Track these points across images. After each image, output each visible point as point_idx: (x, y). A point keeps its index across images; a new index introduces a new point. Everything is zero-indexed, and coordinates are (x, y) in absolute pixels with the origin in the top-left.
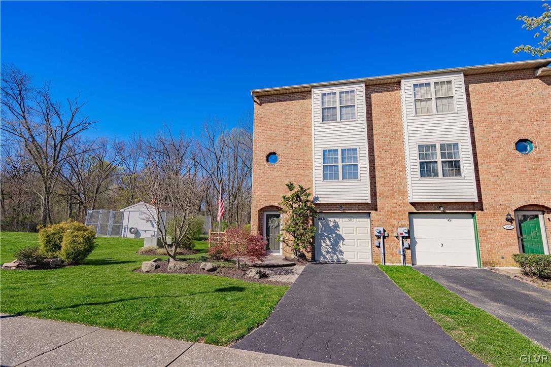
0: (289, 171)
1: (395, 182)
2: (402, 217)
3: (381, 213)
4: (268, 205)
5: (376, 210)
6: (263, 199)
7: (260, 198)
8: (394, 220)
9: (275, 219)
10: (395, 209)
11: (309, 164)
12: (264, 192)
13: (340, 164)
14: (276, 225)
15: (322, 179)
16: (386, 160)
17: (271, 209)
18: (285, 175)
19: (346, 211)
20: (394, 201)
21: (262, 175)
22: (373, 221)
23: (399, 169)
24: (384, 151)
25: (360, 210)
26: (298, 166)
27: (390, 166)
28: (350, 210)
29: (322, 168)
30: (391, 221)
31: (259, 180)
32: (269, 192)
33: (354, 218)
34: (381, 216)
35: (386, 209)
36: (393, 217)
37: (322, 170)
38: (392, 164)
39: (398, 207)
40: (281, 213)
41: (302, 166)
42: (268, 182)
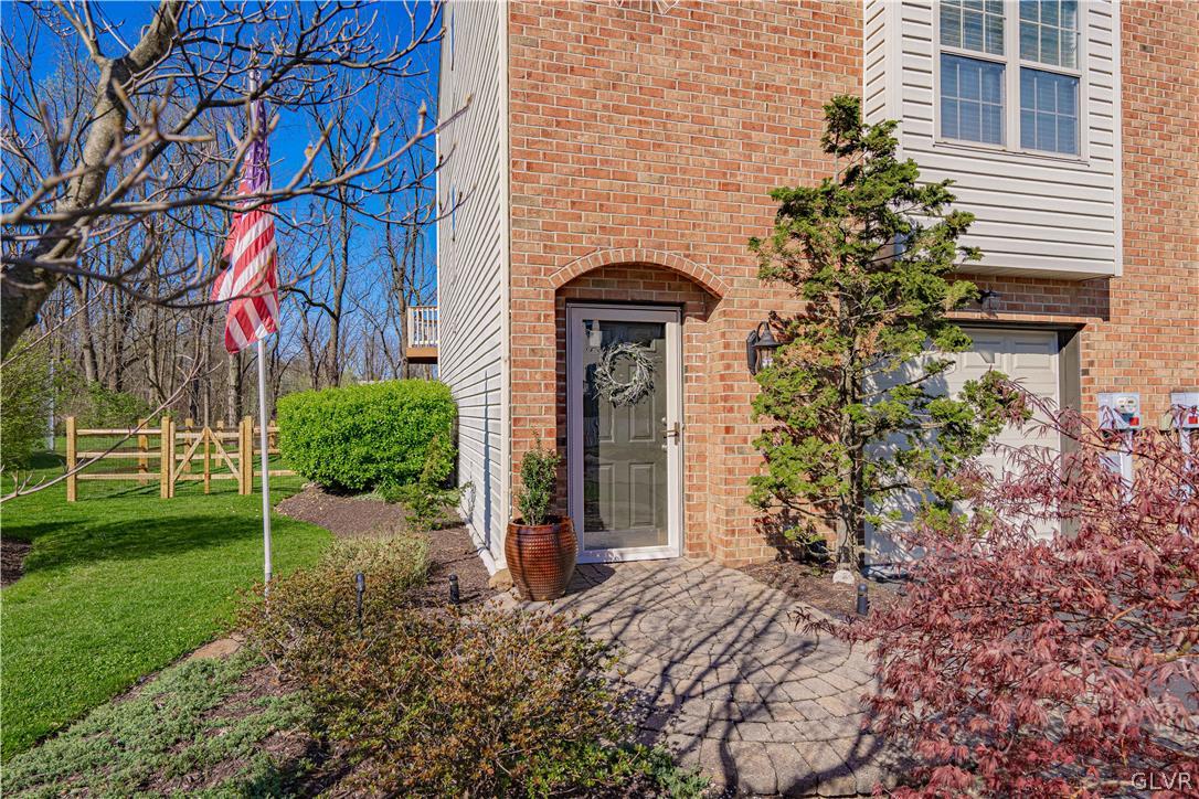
0: (741, 63)
1: (1166, 196)
2: (1182, 348)
3: (1125, 329)
4: (617, 256)
5: (1105, 315)
6: (591, 219)
7: (564, 205)
8: (1161, 363)
9: (630, 348)
10: (1163, 314)
11: (843, 40)
12: (596, 174)
14: (635, 388)
15: (934, 128)
16: (1142, 91)
17: (611, 289)
18: (716, 80)
19: (1001, 317)
20: (1162, 280)
21: (575, 56)
22: (1091, 363)
23: (1181, 138)
24: (1138, 45)
25: (1050, 310)
26: (790, 42)
27: (1154, 118)
28: (1013, 308)
29: (934, 64)
30: (1151, 363)
31: (559, 88)
32: (624, 177)
33: (1003, 352)
34: (1120, 345)
35: (1137, 311)
36: (1155, 348)
37: (934, 80)
38: (1161, 111)
39: (1174, 304)
40: (674, 313)
41: (810, 47)
42: (617, 109)
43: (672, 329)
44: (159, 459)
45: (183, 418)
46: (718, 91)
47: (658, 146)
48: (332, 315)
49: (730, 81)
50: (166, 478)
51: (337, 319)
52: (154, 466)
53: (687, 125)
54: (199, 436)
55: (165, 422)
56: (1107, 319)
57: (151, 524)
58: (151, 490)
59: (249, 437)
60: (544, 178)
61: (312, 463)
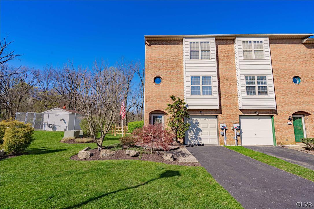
0: (169, 89)
1: (231, 98)
2: (235, 118)
3: (224, 115)
4: (155, 110)
6: (152, 106)
7: (150, 105)
8: (231, 120)
9: (159, 118)
10: (231, 113)
11: (181, 85)
12: (153, 102)
13: (201, 85)
14: (159, 123)
15: (190, 94)
16: (226, 85)
18: (166, 91)
19: (204, 114)
20: (231, 109)
21: (151, 91)
22: (219, 120)
23: (233, 90)
24: (225, 79)
25: (212, 113)
26: (175, 86)
27: (229, 88)
28: (206, 113)
29: (190, 87)
30: (229, 120)
31: (149, 94)
32: (156, 102)
33: (207, 118)
34: (224, 117)
35: (227, 113)
36: (230, 118)
37: (190, 89)
38: (230, 87)
39: (233, 112)
40: (163, 115)
41: (177, 86)
42: (155, 95)
43: (163, 116)
44: (114, 134)
45: (118, 125)
46: (166, 92)
47: (159, 98)
48: (141, 107)
49: (168, 91)
50: (115, 133)
51: (142, 108)
52: (114, 132)
53: (163, 96)
54: (119, 128)
55: (115, 126)
56: (221, 114)
57: (113, 138)
58: (113, 135)
59: (125, 128)
60: (148, 103)
61: (132, 131)
